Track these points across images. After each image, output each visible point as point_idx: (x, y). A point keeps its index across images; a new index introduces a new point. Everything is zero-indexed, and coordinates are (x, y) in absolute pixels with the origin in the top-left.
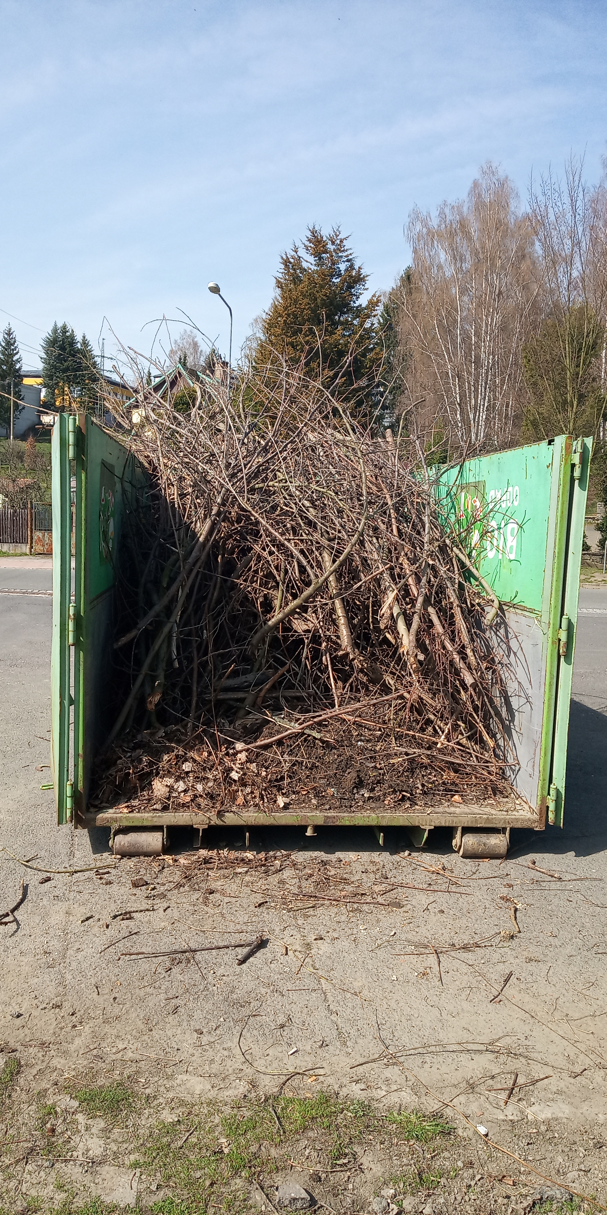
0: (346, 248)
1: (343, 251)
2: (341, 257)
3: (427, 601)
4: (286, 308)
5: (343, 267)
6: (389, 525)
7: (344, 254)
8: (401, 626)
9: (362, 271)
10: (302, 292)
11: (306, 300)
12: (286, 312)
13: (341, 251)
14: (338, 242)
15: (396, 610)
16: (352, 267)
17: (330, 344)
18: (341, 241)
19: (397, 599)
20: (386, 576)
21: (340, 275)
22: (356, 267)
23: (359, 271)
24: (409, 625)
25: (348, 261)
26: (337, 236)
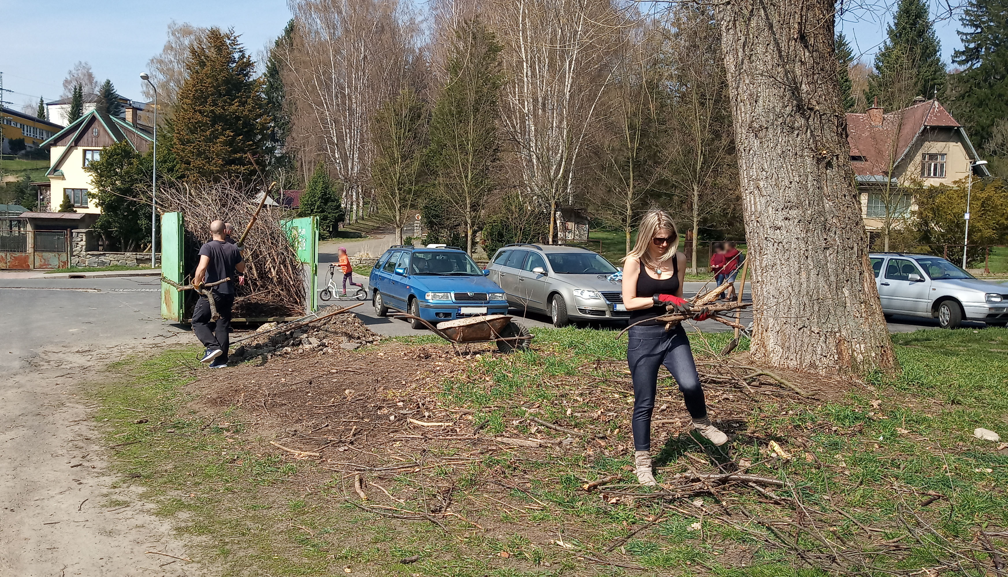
0: (238, 43)
1: (237, 45)
2: (235, 49)
3: (280, 263)
4: (194, 86)
5: (236, 56)
6: (268, 240)
7: (238, 47)
8: (272, 270)
9: (251, 59)
10: (206, 74)
11: (209, 80)
12: (195, 89)
13: (235, 45)
14: (233, 38)
15: (271, 265)
16: (243, 56)
17: (230, 112)
18: (235, 38)
19: (271, 262)
20: (268, 256)
21: (234, 62)
22: (247, 56)
23: (249, 59)
24: (274, 269)
25: (240, 52)
26: (232, 34)
